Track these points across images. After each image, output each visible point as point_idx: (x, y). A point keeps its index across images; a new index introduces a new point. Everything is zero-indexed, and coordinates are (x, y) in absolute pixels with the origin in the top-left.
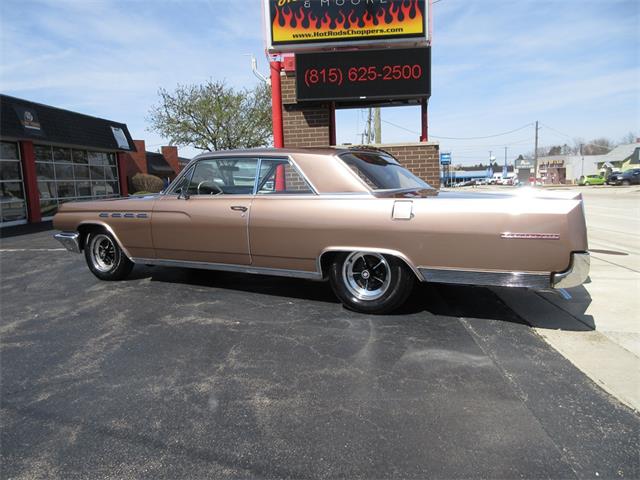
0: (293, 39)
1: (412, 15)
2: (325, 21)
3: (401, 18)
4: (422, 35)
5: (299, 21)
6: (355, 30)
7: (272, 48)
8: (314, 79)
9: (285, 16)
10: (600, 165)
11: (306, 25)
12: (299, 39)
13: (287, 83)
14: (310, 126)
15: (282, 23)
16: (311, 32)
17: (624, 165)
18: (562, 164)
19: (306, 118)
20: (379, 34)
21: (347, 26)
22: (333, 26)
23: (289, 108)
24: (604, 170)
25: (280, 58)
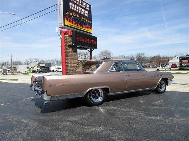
0: (69, 25)
1: (91, 29)
2: (76, 23)
3: (89, 28)
4: (91, 33)
5: (71, 21)
6: (81, 28)
7: (64, 26)
8: (78, 39)
9: (68, 18)
10: (27, 68)
11: (72, 23)
12: (71, 26)
13: (68, 38)
14: (74, 53)
15: (67, 20)
16: (73, 25)
17: (34, 68)
18: (16, 68)
19: (73, 50)
20: (85, 31)
21: (80, 26)
22: (78, 26)
23: (69, 46)
24: (29, 69)
25: (65, 30)
